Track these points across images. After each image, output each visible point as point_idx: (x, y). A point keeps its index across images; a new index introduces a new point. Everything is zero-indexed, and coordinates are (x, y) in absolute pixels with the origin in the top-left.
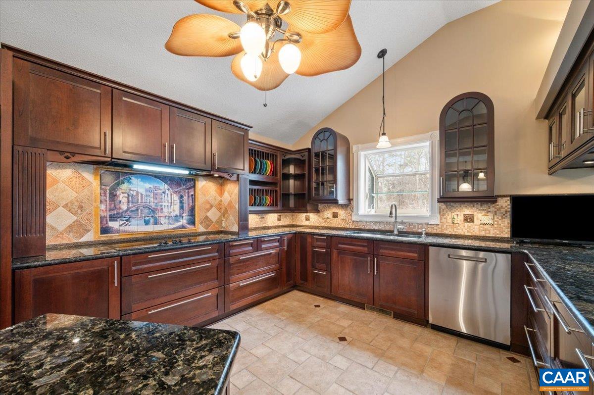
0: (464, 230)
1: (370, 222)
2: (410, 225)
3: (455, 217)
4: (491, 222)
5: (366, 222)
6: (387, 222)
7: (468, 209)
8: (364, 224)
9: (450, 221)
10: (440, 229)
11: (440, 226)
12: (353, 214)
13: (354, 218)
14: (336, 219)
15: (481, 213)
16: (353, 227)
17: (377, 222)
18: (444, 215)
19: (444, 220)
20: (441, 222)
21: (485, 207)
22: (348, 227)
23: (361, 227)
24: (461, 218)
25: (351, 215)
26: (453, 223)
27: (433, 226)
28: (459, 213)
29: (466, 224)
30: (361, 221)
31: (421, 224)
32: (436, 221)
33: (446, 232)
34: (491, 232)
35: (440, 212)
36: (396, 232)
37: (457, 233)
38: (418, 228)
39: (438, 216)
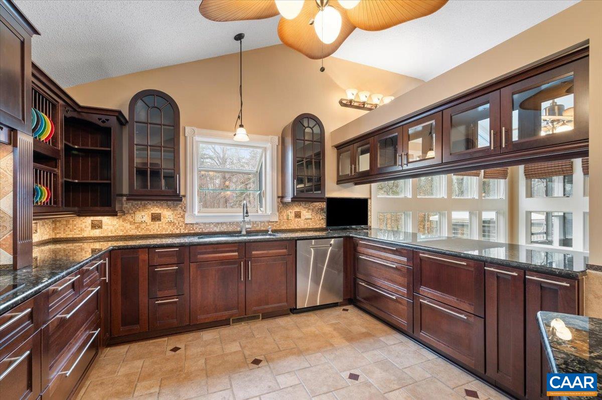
0: (295, 225)
1: (209, 224)
2: (253, 224)
3: (289, 214)
4: (310, 217)
5: (205, 224)
6: (230, 223)
7: (297, 207)
8: (202, 227)
9: (285, 218)
10: (278, 226)
11: (278, 223)
12: (186, 215)
13: (188, 221)
14: (157, 223)
15: (305, 210)
16: (186, 231)
17: (218, 223)
18: (281, 212)
19: (281, 218)
20: (279, 219)
21: (307, 205)
22: (178, 232)
23: (198, 231)
24: (293, 215)
25: (183, 217)
26: (288, 219)
27: (272, 223)
28: (291, 211)
29: (297, 219)
30: (197, 224)
31: (264, 222)
32: (275, 219)
33: (283, 228)
34: (311, 225)
35: (278, 211)
36: (244, 232)
37: (290, 228)
38: (261, 226)
39: (277, 214)
